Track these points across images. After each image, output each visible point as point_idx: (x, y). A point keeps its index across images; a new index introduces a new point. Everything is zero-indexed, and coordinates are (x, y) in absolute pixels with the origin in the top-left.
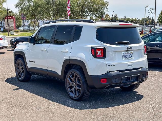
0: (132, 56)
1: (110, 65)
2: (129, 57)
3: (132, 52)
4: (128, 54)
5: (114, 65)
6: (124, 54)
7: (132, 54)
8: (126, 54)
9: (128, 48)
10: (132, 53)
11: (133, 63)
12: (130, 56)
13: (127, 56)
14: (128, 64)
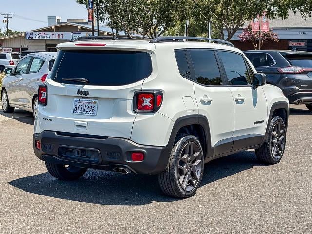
0: (93, 110)
2: (86, 109)
3: (96, 101)
4: (85, 104)
5: (51, 120)
6: (77, 104)
7: (94, 105)
8: (81, 104)
9: (80, 92)
10: (95, 103)
11: (86, 123)
12: (89, 109)
13: (83, 107)
14: (75, 122)
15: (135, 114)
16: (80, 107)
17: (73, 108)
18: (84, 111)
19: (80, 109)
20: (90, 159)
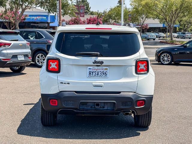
0: (106, 74)
1: (62, 83)
2: (100, 74)
3: (108, 68)
4: (98, 71)
5: (69, 83)
6: (91, 70)
7: (106, 70)
9: (95, 62)
11: (103, 84)
12: (102, 74)
13: (96, 73)
14: (93, 83)
15: (137, 75)
16: (94, 72)
17: (88, 73)
18: (98, 75)
19: (94, 74)
20: (104, 109)
